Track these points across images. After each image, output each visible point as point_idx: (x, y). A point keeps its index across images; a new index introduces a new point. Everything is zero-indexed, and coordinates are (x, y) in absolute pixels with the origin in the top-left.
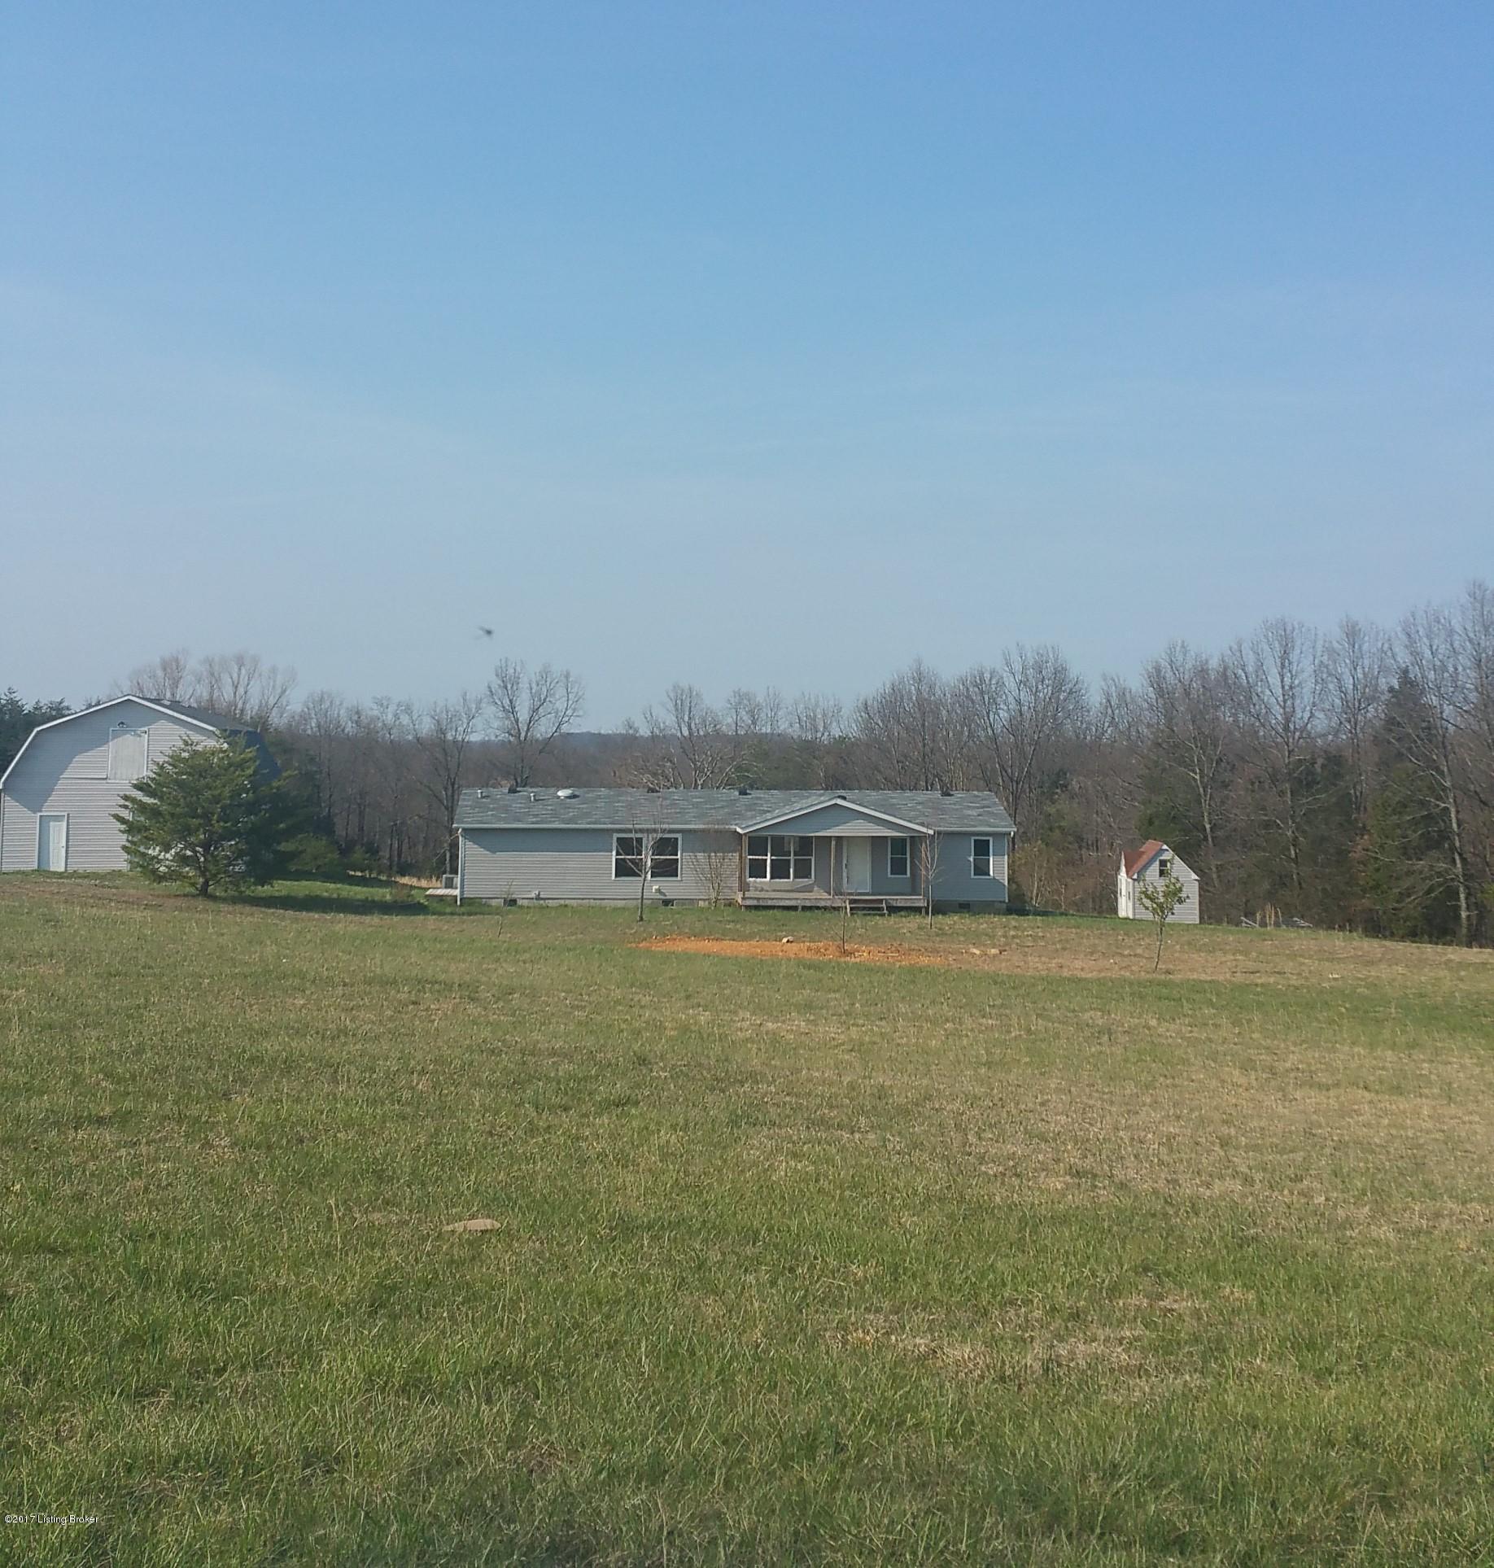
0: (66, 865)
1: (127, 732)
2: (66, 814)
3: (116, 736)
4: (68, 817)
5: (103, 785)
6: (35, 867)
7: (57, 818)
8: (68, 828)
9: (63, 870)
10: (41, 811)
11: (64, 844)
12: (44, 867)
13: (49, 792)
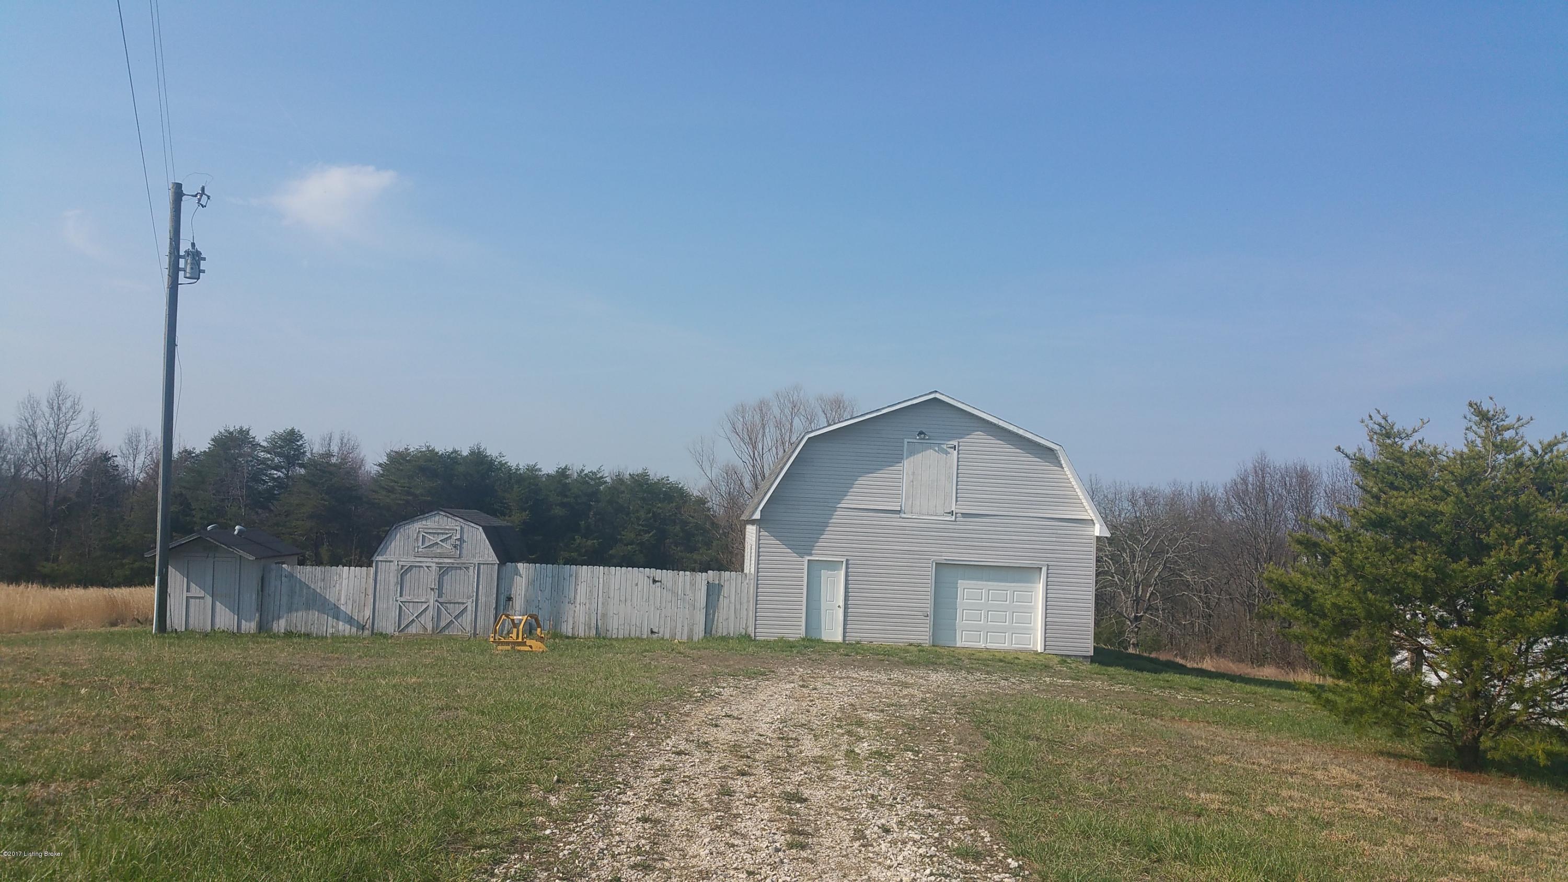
0: (845, 632)
1: (929, 447)
2: (844, 560)
3: (912, 453)
4: (847, 564)
5: (895, 521)
6: (803, 635)
7: (832, 565)
8: (847, 580)
9: (839, 639)
10: (811, 554)
11: (842, 604)
12: (814, 636)
13: (821, 527)
